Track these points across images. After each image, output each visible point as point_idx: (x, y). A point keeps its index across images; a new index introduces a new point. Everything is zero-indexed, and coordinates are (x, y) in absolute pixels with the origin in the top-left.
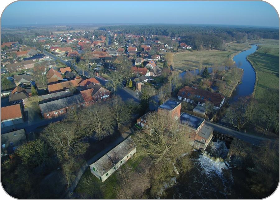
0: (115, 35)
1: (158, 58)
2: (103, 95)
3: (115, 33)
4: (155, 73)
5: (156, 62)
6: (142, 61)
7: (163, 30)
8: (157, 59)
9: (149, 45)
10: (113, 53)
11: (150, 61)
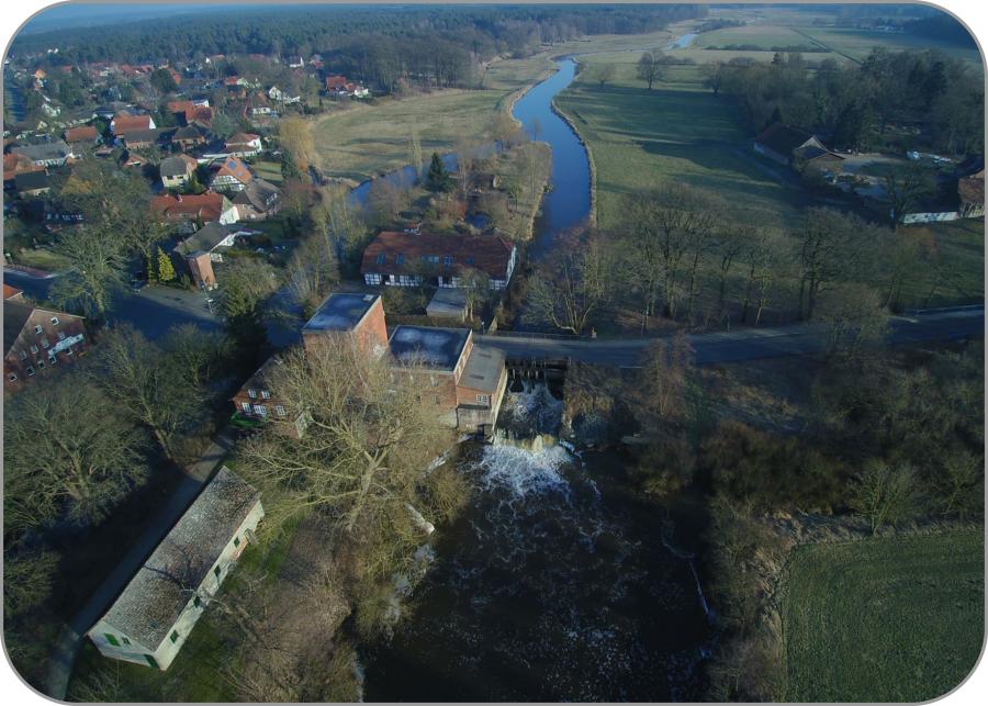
0: (39, 75)
1: (251, 144)
2: (54, 340)
3: (36, 66)
4: (258, 204)
5: (248, 162)
6: (190, 168)
7: (245, 34)
8: (252, 149)
9: (201, 97)
10: (50, 154)
11: (223, 160)
